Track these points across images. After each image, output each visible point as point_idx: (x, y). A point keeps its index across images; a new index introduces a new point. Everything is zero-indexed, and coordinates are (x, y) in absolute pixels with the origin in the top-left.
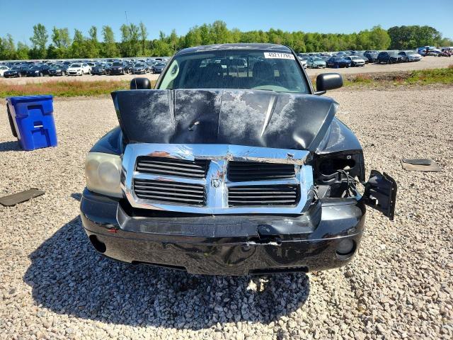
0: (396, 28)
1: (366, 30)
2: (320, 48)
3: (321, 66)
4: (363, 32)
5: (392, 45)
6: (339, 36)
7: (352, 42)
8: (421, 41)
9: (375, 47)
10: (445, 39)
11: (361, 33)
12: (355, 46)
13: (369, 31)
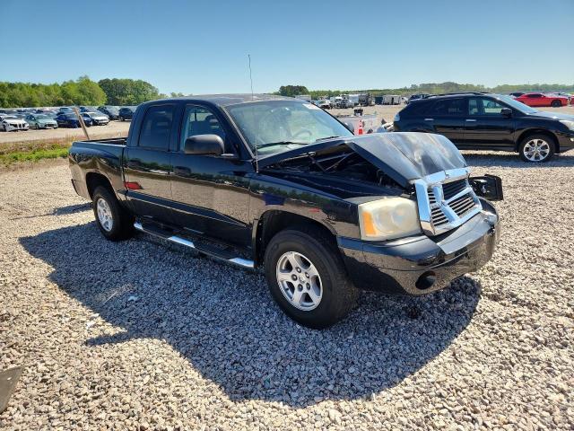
0: (107, 81)
1: (71, 81)
2: (10, 102)
3: (50, 125)
4: (68, 84)
5: (109, 100)
6: (34, 86)
7: (56, 95)
8: (140, 97)
9: (90, 103)
10: (161, 95)
11: (65, 84)
12: (64, 101)
13: (75, 82)
